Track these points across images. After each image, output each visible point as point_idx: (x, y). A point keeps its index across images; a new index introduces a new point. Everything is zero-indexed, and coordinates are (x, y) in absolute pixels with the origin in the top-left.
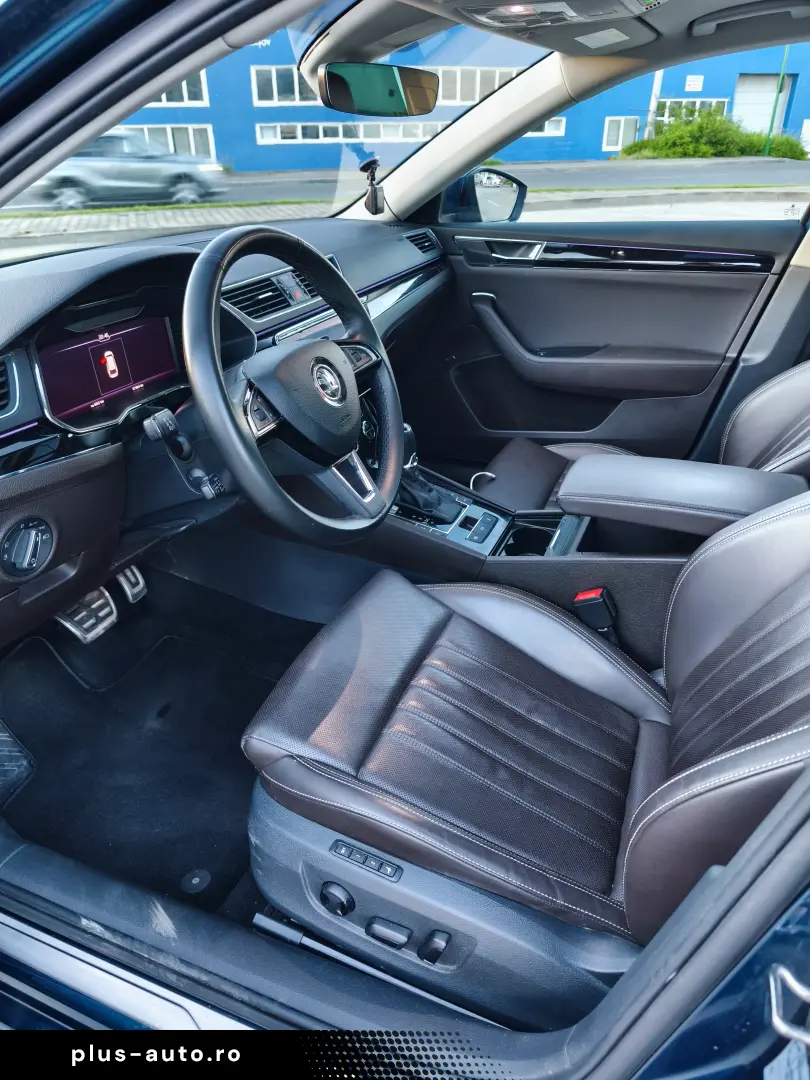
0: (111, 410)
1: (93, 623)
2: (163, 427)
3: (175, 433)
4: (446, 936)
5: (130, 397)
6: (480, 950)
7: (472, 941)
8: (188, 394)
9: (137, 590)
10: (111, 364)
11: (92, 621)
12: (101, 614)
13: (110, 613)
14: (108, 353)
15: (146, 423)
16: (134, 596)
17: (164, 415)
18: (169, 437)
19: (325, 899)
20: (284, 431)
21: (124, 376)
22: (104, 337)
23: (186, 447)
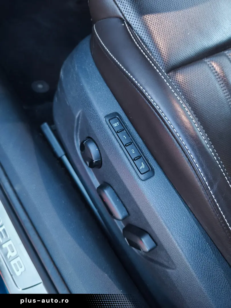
4: (153, 244)
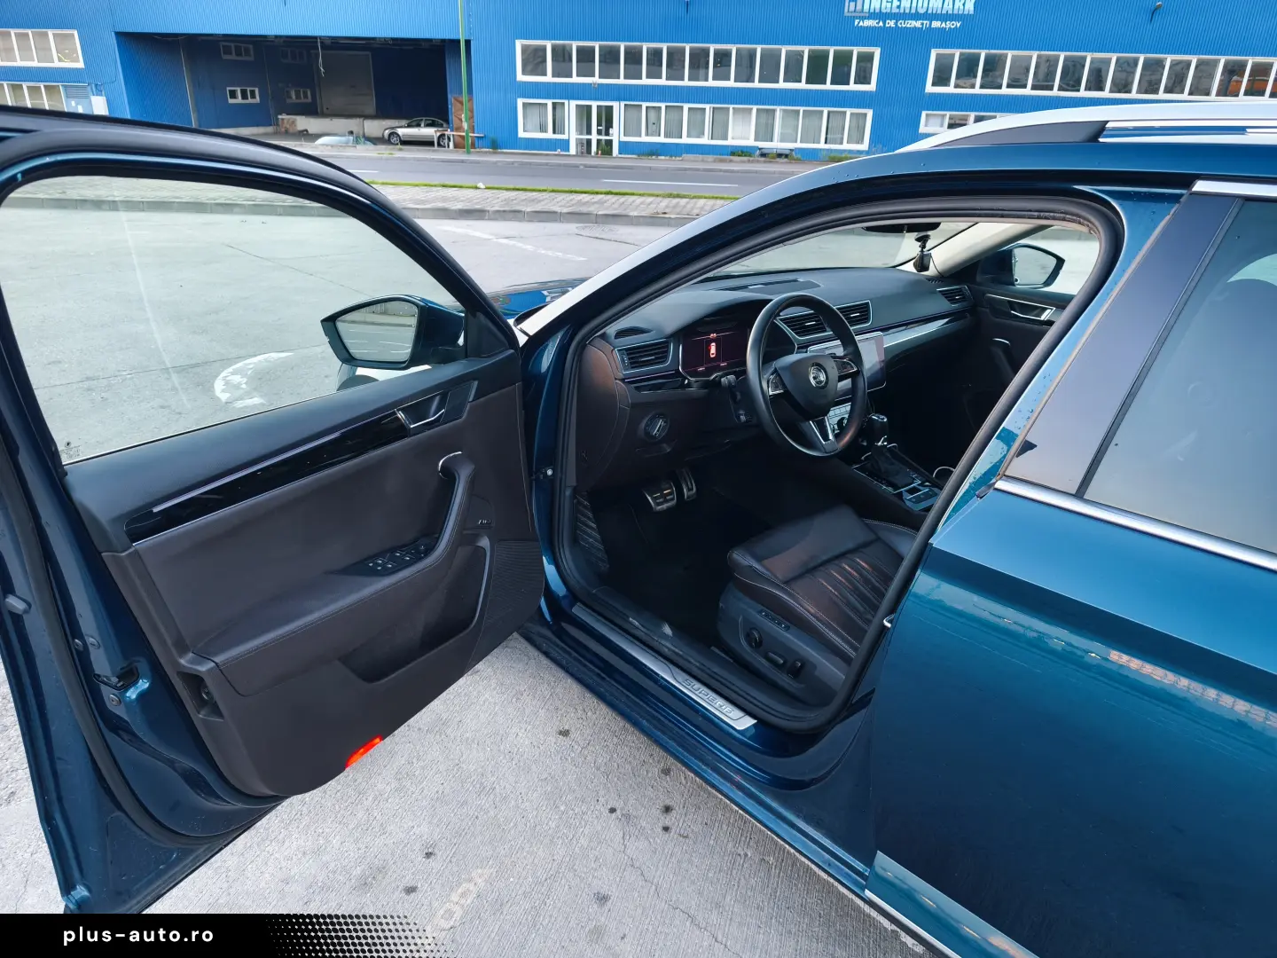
0: (708, 372)
1: (660, 501)
2: (729, 382)
3: (734, 387)
4: (802, 662)
5: (718, 368)
6: (817, 673)
7: (815, 667)
8: (744, 372)
9: (691, 493)
10: (713, 350)
11: (661, 500)
12: (668, 498)
13: (673, 499)
14: (714, 344)
15: (722, 379)
16: (688, 497)
17: (732, 377)
18: (730, 387)
19: (748, 637)
20: (786, 395)
21: (717, 358)
22: (713, 335)
23: (739, 397)
